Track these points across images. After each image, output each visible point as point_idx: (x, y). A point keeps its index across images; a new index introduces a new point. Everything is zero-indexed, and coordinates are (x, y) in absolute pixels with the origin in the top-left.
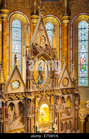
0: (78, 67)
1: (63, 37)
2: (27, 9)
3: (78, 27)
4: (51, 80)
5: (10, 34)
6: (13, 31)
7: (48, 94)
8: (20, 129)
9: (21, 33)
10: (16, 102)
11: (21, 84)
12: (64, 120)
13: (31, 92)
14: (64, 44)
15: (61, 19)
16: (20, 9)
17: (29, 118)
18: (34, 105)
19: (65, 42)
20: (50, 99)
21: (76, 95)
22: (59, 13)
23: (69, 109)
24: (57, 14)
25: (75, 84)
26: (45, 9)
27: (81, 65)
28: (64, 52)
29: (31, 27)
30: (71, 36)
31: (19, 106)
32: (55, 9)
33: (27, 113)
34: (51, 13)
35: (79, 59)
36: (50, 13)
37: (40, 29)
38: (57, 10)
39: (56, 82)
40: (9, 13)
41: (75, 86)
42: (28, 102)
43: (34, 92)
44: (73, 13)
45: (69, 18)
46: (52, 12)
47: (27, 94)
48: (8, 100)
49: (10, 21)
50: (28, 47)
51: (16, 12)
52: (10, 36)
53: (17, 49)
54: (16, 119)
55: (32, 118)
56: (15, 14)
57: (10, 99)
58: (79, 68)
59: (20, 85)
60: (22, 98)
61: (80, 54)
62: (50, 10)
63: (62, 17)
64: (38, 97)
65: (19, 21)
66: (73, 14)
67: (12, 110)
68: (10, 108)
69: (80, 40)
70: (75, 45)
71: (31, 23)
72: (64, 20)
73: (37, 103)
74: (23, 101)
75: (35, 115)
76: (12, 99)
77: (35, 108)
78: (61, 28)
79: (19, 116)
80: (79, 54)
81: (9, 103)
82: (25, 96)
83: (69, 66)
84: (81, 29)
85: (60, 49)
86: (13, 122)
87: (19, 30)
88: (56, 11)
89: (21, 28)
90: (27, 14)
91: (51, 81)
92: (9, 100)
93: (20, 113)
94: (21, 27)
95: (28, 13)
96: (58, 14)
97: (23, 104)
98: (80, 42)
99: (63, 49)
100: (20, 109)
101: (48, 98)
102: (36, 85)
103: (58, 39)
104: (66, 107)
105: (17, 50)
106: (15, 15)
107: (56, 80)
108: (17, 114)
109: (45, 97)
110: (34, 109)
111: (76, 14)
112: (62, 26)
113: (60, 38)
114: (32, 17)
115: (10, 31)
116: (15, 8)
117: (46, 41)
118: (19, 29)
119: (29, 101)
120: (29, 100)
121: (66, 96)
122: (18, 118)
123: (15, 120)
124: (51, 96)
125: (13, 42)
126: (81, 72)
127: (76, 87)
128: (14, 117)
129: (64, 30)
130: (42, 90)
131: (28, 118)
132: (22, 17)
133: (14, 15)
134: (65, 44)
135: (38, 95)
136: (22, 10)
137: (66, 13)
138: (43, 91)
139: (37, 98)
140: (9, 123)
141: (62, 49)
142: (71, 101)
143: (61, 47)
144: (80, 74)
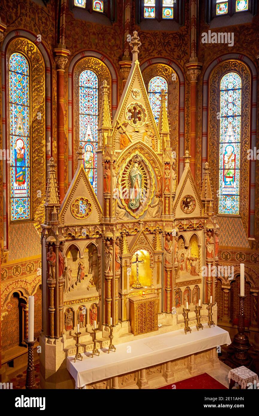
0: (218, 173)
1: (188, 108)
2: (111, 48)
3: (219, 86)
4: (157, 200)
5: (74, 101)
6: (80, 94)
7: (150, 229)
8: (91, 298)
9: (97, 99)
10: (82, 245)
11: (93, 207)
12: (183, 284)
13: (112, 225)
14: (188, 124)
15: (183, 69)
16: (96, 48)
17: (108, 276)
18: (118, 251)
19: (191, 120)
20: (155, 240)
21: (210, 233)
22: (178, 56)
23: (195, 262)
24: (174, 59)
25: (208, 210)
26: (149, 47)
27: (224, 169)
28: (190, 141)
29: (119, 87)
30: (205, 105)
31: (89, 252)
32: (170, 47)
33: (105, 267)
34: (161, 55)
35: (221, 157)
36: (159, 56)
37: (132, 91)
38: (174, 49)
39: (167, 205)
40: (71, 56)
41: (208, 215)
42: (106, 244)
43: (120, 223)
44: (210, 55)
45: (201, 67)
46: (164, 54)
47: (104, 229)
48: (66, 238)
49: (74, 75)
50: (108, 130)
51: (87, 54)
52: (75, 107)
53: (90, 133)
54: (83, 279)
55: (115, 277)
56: (84, 59)
57: (70, 238)
58: (221, 177)
59: (90, 210)
60: (94, 236)
61: (223, 145)
62: (159, 49)
63: (185, 64)
64: (128, 235)
65: (93, 73)
66: (209, 58)
67: (75, 259)
68: (70, 256)
69: (224, 115)
70: (213, 127)
71: (119, 77)
72: (189, 70)
73: (125, 247)
74: (97, 243)
75: (121, 271)
76: (74, 239)
77: (121, 258)
78: (182, 88)
79: (89, 273)
80: (220, 145)
81: (67, 245)
82: (101, 233)
83: (199, 170)
84: (225, 90)
85: (179, 135)
86: (76, 284)
87: (92, 93)
88: (173, 51)
89: (98, 89)
90: (111, 58)
91: (157, 203)
92: (67, 240)
93: (91, 266)
94: (97, 86)
95: (113, 56)
96: (175, 57)
97: (96, 249)
98: (224, 119)
99: (186, 135)
100: (91, 259)
101: (150, 237)
102: (124, 210)
103: (177, 112)
104: (189, 257)
105: (89, 135)
106: (84, 61)
107: (167, 201)
108: (86, 267)
109: (144, 234)
110: (119, 259)
111: (215, 57)
112: (184, 84)
113: (179, 110)
114: (121, 65)
115: (74, 94)
116: (84, 46)
117: (146, 118)
118: (95, 90)
119: (108, 243)
120: (109, 240)
121: (187, 235)
122: (86, 276)
123: (80, 281)
124: (155, 234)
125: (80, 119)
126: (223, 184)
127: (210, 216)
128: (78, 274)
129: (188, 93)
130: (136, 221)
131: (107, 278)
132: (100, 65)
133: (82, 60)
134: (190, 125)
135: (127, 231)
136: (98, 50)
137: (193, 54)
138: (138, 223)
139: (125, 238)
140: (69, 286)
141: (184, 135)
142: (199, 246)
143: (182, 131)
144: (223, 189)
